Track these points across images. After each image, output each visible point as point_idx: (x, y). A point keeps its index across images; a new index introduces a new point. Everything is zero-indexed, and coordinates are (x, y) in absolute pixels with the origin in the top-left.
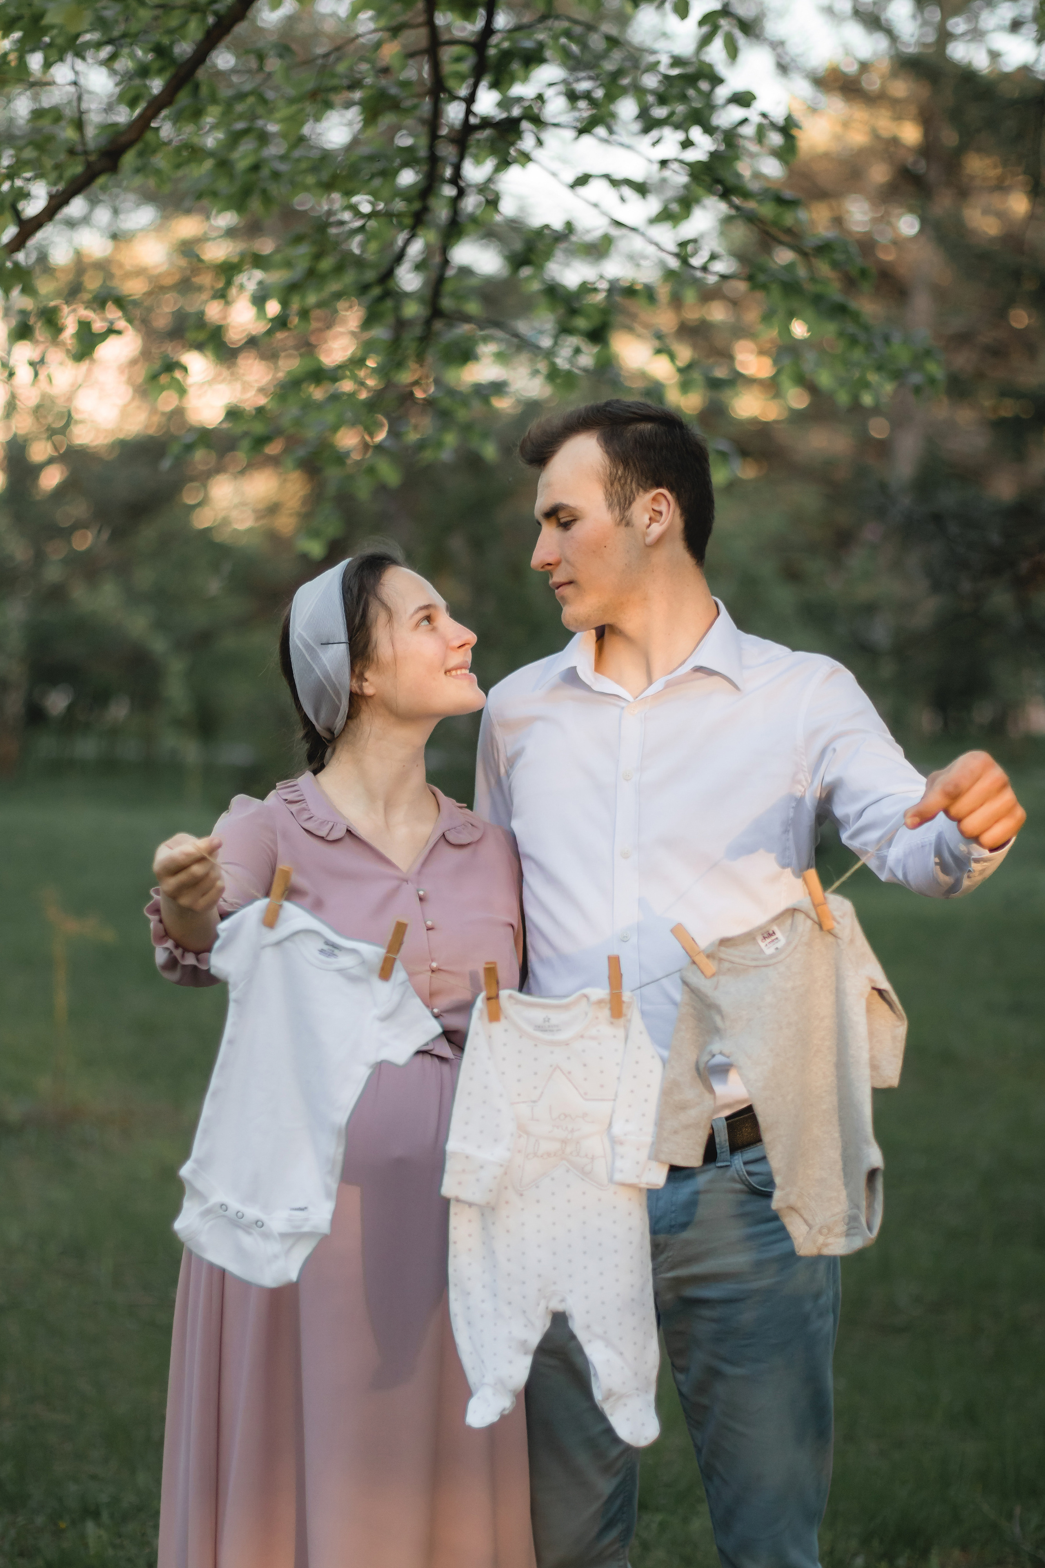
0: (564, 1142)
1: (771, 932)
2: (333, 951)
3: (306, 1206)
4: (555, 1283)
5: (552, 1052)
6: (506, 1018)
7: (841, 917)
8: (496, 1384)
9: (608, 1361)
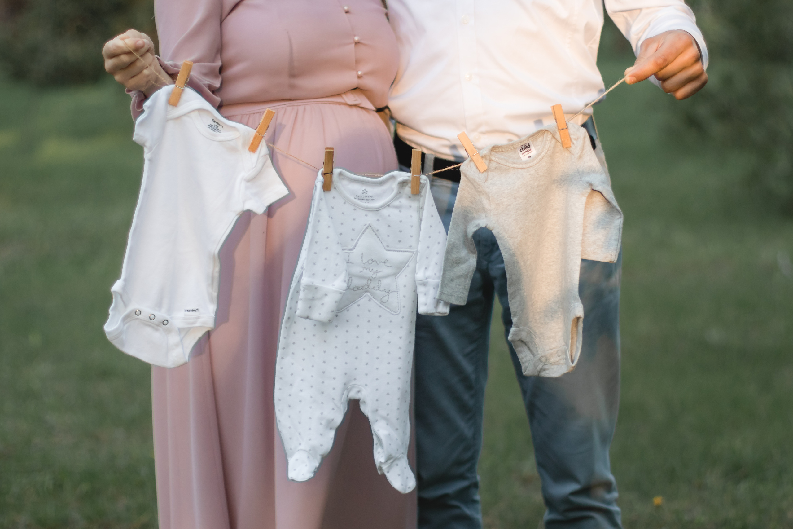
0: (370, 279)
1: (527, 145)
2: (218, 127)
3: (198, 308)
4: (355, 379)
5: (366, 215)
6: (335, 189)
7: (575, 139)
8: (310, 450)
9: (389, 435)
